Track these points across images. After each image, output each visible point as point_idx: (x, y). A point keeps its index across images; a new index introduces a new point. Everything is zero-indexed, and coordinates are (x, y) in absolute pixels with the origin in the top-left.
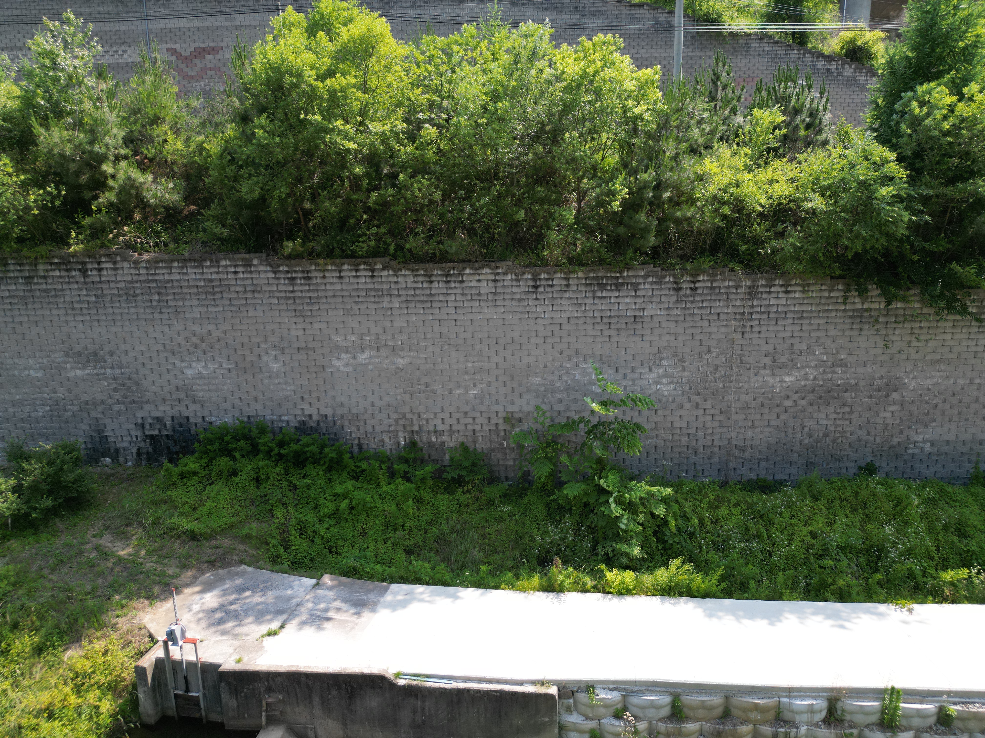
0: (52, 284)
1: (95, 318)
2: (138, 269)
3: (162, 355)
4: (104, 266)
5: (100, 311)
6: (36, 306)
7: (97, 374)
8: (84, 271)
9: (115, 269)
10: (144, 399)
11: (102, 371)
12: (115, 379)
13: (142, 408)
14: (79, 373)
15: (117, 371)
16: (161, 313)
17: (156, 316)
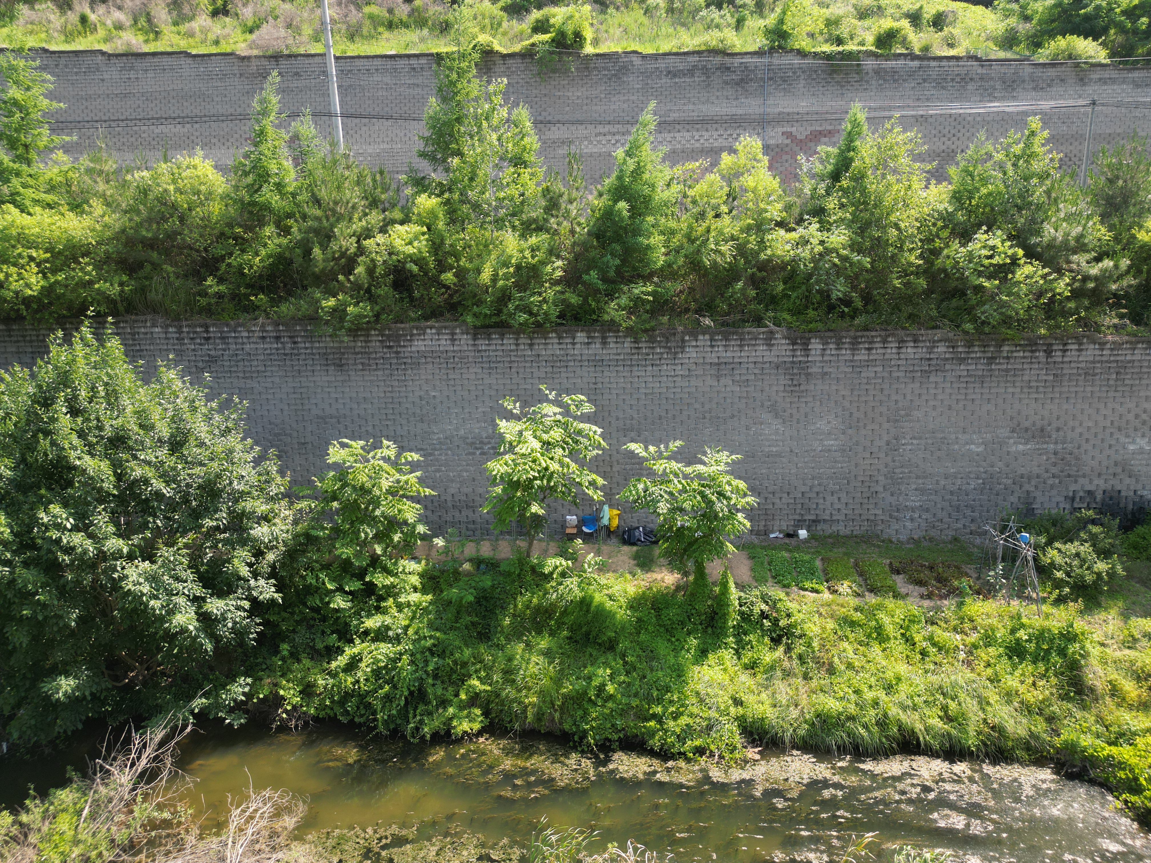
0: (1014, 363)
1: (1050, 396)
2: (1102, 350)
3: (1108, 431)
4: (1069, 347)
5: (1056, 389)
6: (993, 384)
7: (1039, 449)
8: (1049, 353)
9: (1080, 350)
10: (1080, 473)
11: (1045, 446)
12: (1055, 453)
13: (1076, 482)
14: (1021, 447)
15: (1060, 446)
16: (1116, 391)
17: (1111, 394)
